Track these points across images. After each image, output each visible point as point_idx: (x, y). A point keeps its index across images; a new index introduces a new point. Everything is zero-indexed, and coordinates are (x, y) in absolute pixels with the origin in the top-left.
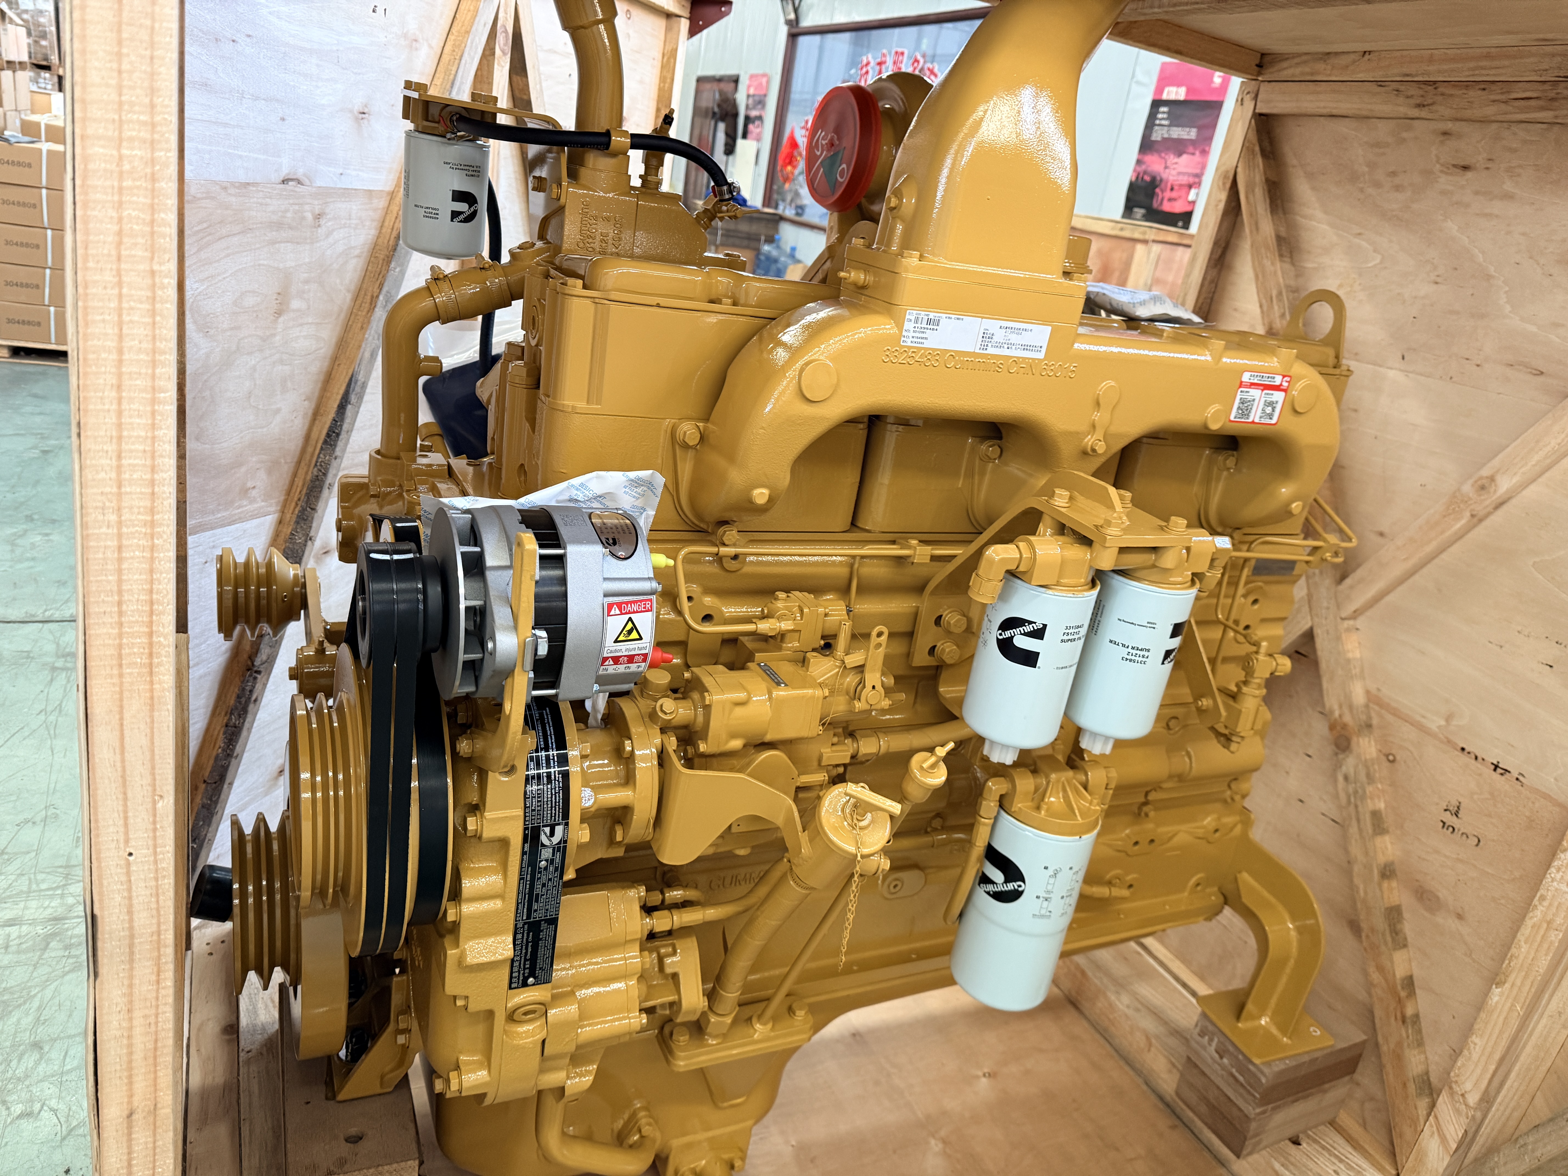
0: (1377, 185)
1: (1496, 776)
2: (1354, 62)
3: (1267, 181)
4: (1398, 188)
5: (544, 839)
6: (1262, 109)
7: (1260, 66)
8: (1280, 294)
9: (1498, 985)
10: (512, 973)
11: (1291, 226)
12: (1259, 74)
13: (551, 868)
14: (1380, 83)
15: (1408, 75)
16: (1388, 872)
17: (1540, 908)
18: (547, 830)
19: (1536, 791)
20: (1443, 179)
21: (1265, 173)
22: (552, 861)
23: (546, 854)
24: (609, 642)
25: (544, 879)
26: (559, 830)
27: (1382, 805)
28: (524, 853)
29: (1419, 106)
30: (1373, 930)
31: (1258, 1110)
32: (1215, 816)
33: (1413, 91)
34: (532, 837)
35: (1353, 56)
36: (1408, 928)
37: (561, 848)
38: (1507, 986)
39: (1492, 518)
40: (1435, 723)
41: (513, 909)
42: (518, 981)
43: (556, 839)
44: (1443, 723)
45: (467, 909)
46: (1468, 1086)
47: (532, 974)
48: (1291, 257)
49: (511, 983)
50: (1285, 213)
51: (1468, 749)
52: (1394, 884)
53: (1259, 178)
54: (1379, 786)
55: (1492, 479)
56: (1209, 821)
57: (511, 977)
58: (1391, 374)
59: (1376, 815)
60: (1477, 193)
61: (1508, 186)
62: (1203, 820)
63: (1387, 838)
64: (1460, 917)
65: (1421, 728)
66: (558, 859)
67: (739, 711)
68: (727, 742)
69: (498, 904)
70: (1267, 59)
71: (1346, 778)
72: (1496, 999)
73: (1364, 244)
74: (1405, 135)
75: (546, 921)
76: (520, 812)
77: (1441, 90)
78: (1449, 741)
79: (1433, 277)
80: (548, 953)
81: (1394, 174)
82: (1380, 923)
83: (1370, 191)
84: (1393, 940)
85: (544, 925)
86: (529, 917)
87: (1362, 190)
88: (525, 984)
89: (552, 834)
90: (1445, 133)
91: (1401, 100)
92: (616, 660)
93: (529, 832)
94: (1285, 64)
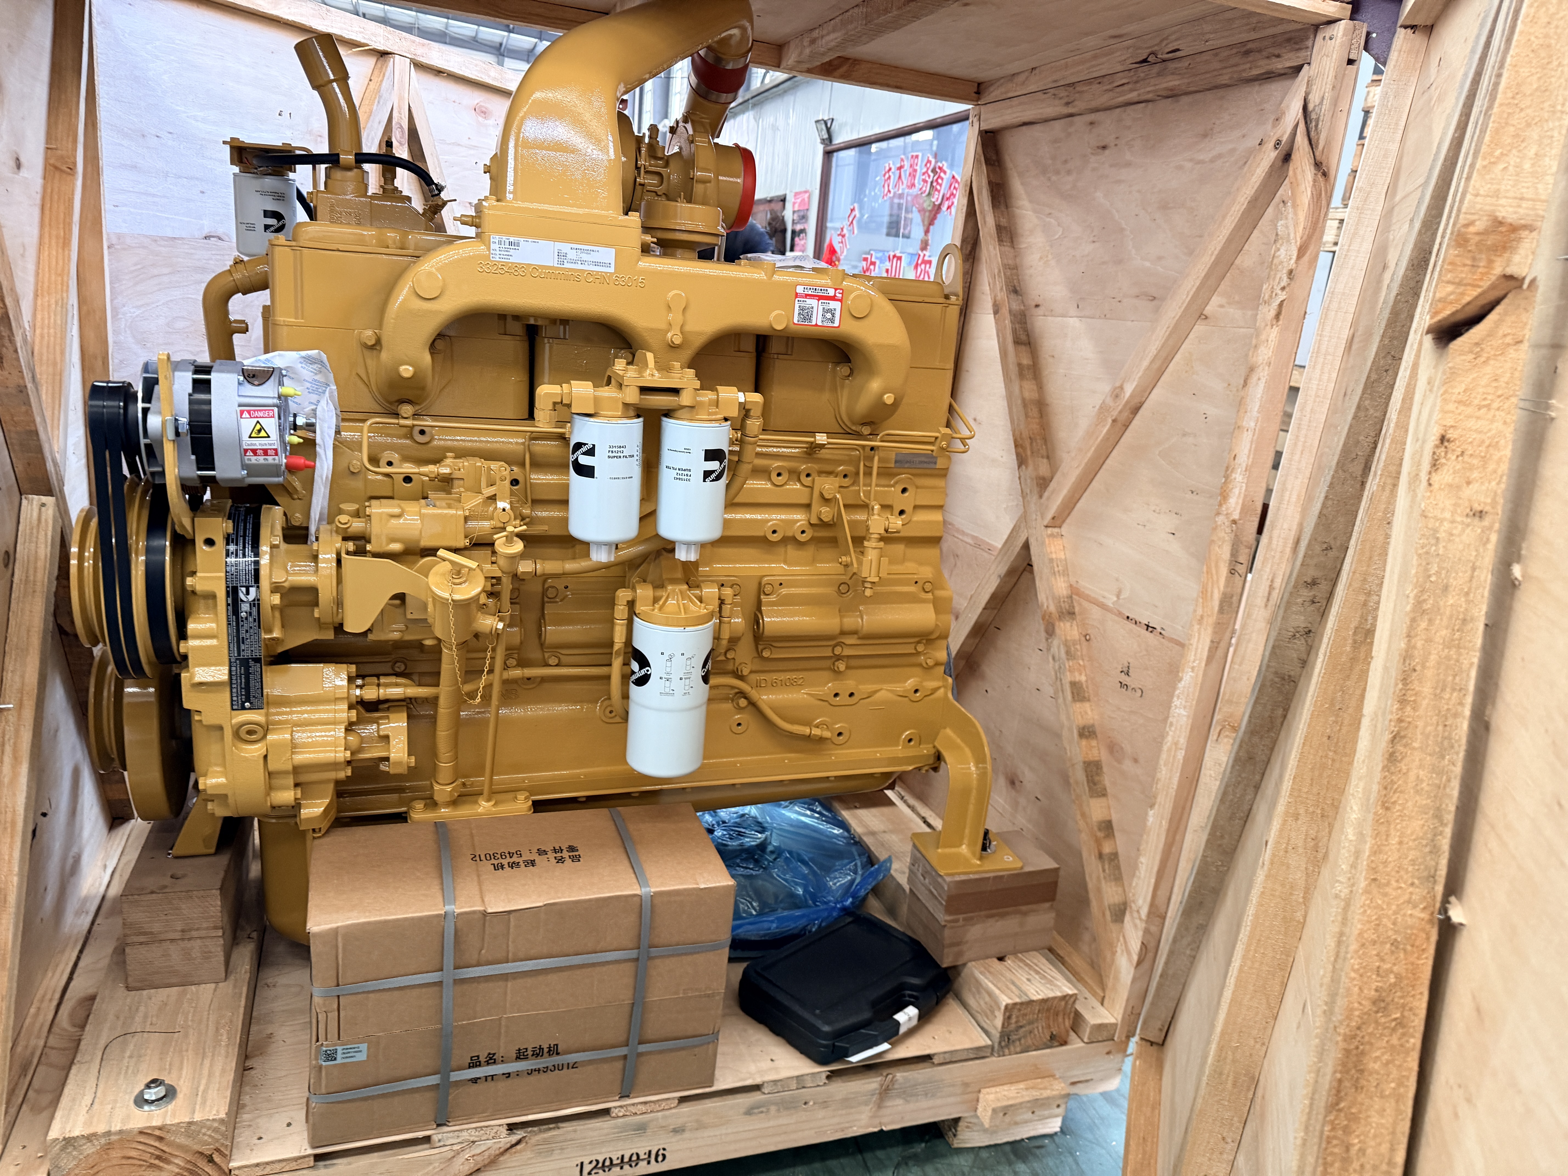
0: (1057, 172)
1: (1148, 634)
2: (1027, 78)
3: (990, 183)
4: (1069, 172)
5: (242, 596)
6: (985, 127)
7: (978, 93)
8: (999, 271)
9: (1152, 806)
10: (232, 697)
11: (1011, 217)
12: (978, 99)
13: (251, 619)
14: (1044, 91)
15: (1055, 81)
16: (1087, 732)
17: (1171, 733)
18: (244, 589)
19: (1172, 640)
20: (1093, 159)
21: (988, 176)
22: (250, 614)
23: (245, 607)
24: (245, 437)
25: (246, 627)
26: (253, 590)
27: (1083, 678)
28: (228, 605)
29: (1067, 104)
30: (1077, 783)
31: (948, 918)
32: (917, 679)
33: (1063, 93)
34: (233, 592)
35: (1026, 74)
36: (1107, 779)
37: (256, 603)
38: (1156, 806)
39: (1135, 422)
40: (1110, 600)
41: (226, 647)
42: (238, 705)
43: (252, 597)
44: (1115, 599)
45: (192, 643)
46: (1140, 902)
47: (248, 700)
48: (1012, 242)
49: (232, 705)
50: (1007, 207)
51: (1131, 616)
52: (1094, 743)
53: (984, 182)
54: (1081, 662)
55: (1121, 388)
56: (910, 683)
57: (232, 701)
58: (1072, 321)
59: (1073, 684)
60: (1111, 166)
61: (1128, 156)
62: (906, 681)
63: (1087, 705)
64: (1136, 761)
65: (1103, 606)
66: (255, 612)
67: (394, 521)
68: (388, 544)
69: (214, 642)
70: (982, 87)
71: (1054, 658)
72: (1151, 819)
73: (1052, 220)
74: (1070, 130)
75: (253, 659)
76: (223, 575)
77: (1078, 89)
78: (1120, 614)
79: (1092, 239)
80: (258, 685)
81: (1066, 162)
82: (1080, 775)
83: (1054, 178)
84: (1090, 789)
85: (251, 663)
86: (239, 654)
87: (1049, 179)
88: (243, 708)
89: (248, 593)
90: (1092, 123)
91: (1057, 102)
92: (254, 452)
93: (230, 589)
94: (992, 89)
